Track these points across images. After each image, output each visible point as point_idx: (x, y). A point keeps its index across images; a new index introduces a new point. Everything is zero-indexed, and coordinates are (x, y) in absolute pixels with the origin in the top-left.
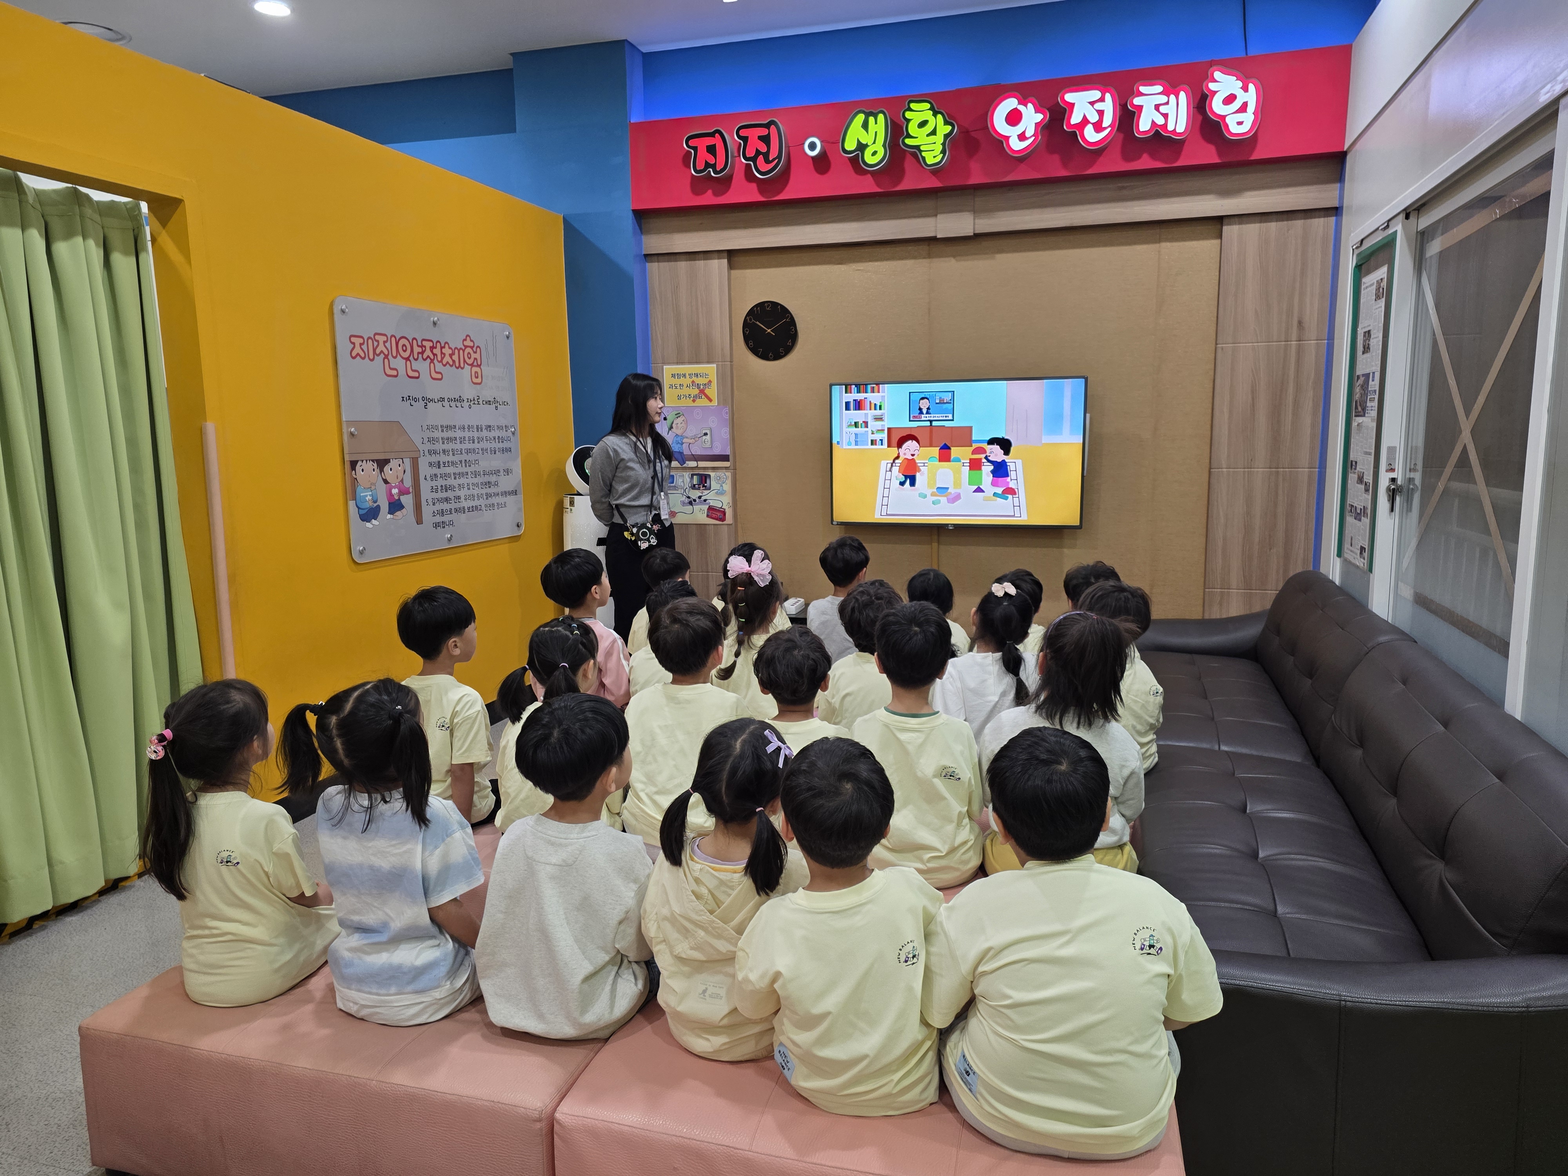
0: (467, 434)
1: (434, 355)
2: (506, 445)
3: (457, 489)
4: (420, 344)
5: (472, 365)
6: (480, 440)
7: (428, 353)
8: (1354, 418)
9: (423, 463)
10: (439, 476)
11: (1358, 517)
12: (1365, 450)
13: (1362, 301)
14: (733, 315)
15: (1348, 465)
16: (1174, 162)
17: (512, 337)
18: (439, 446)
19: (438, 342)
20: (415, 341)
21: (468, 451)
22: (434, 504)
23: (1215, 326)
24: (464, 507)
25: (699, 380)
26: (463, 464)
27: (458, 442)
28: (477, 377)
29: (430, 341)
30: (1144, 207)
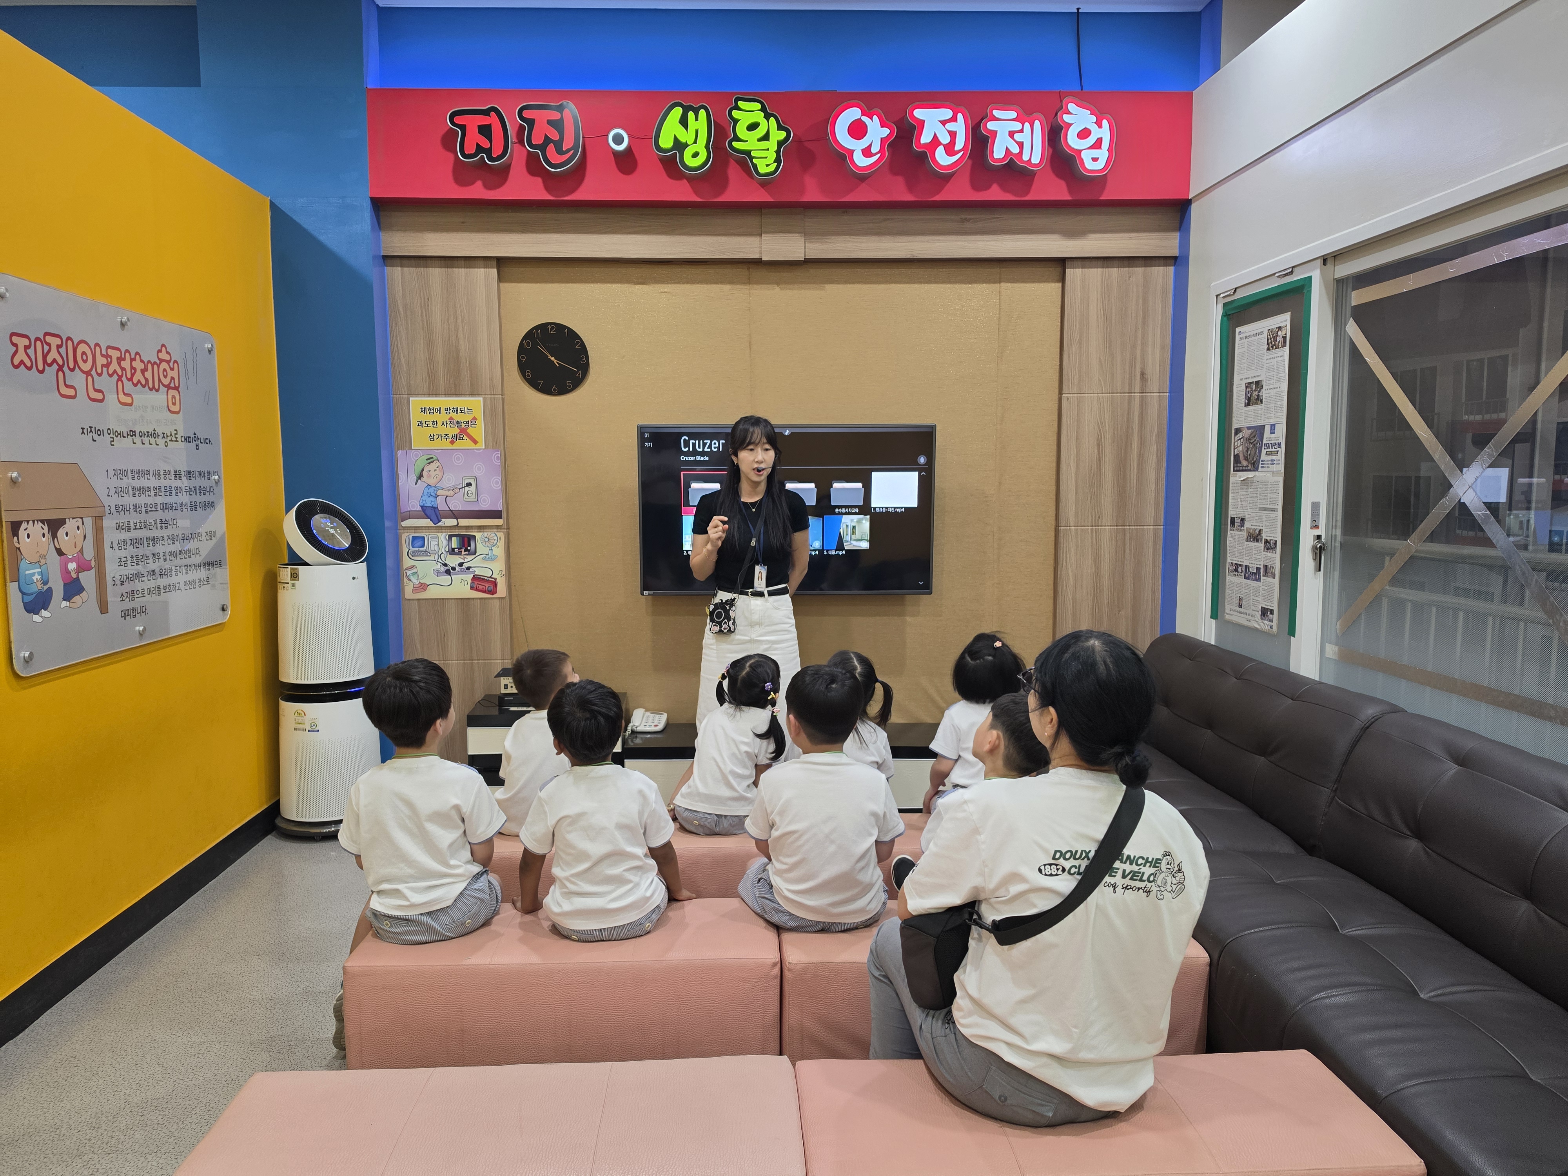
0: (163, 483)
1: (123, 369)
2: (207, 498)
3: (150, 561)
4: (104, 353)
5: (168, 387)
6: (178, 490)
7: (114, 366)
8: (1233, 473)
9: (108, 523)
10: (129, 542)
11: (1252, 576)
12: (1264, 506)
13: (1238, 351)
14: (504, 338)
15: (1226, 521)
16: (1024, 196)
17: (215, 351)
18: (129, 500)
19: (127, 351)
20: (98, 348)
21: (166, 507)
22: (122, 584)
23: (1058, 374)
24: (159, 586)
25: (457, 417)
26: (159, 525)
27: (153, 493)
28: (174, 404)
29: (118, 349)
30: (988, 243)
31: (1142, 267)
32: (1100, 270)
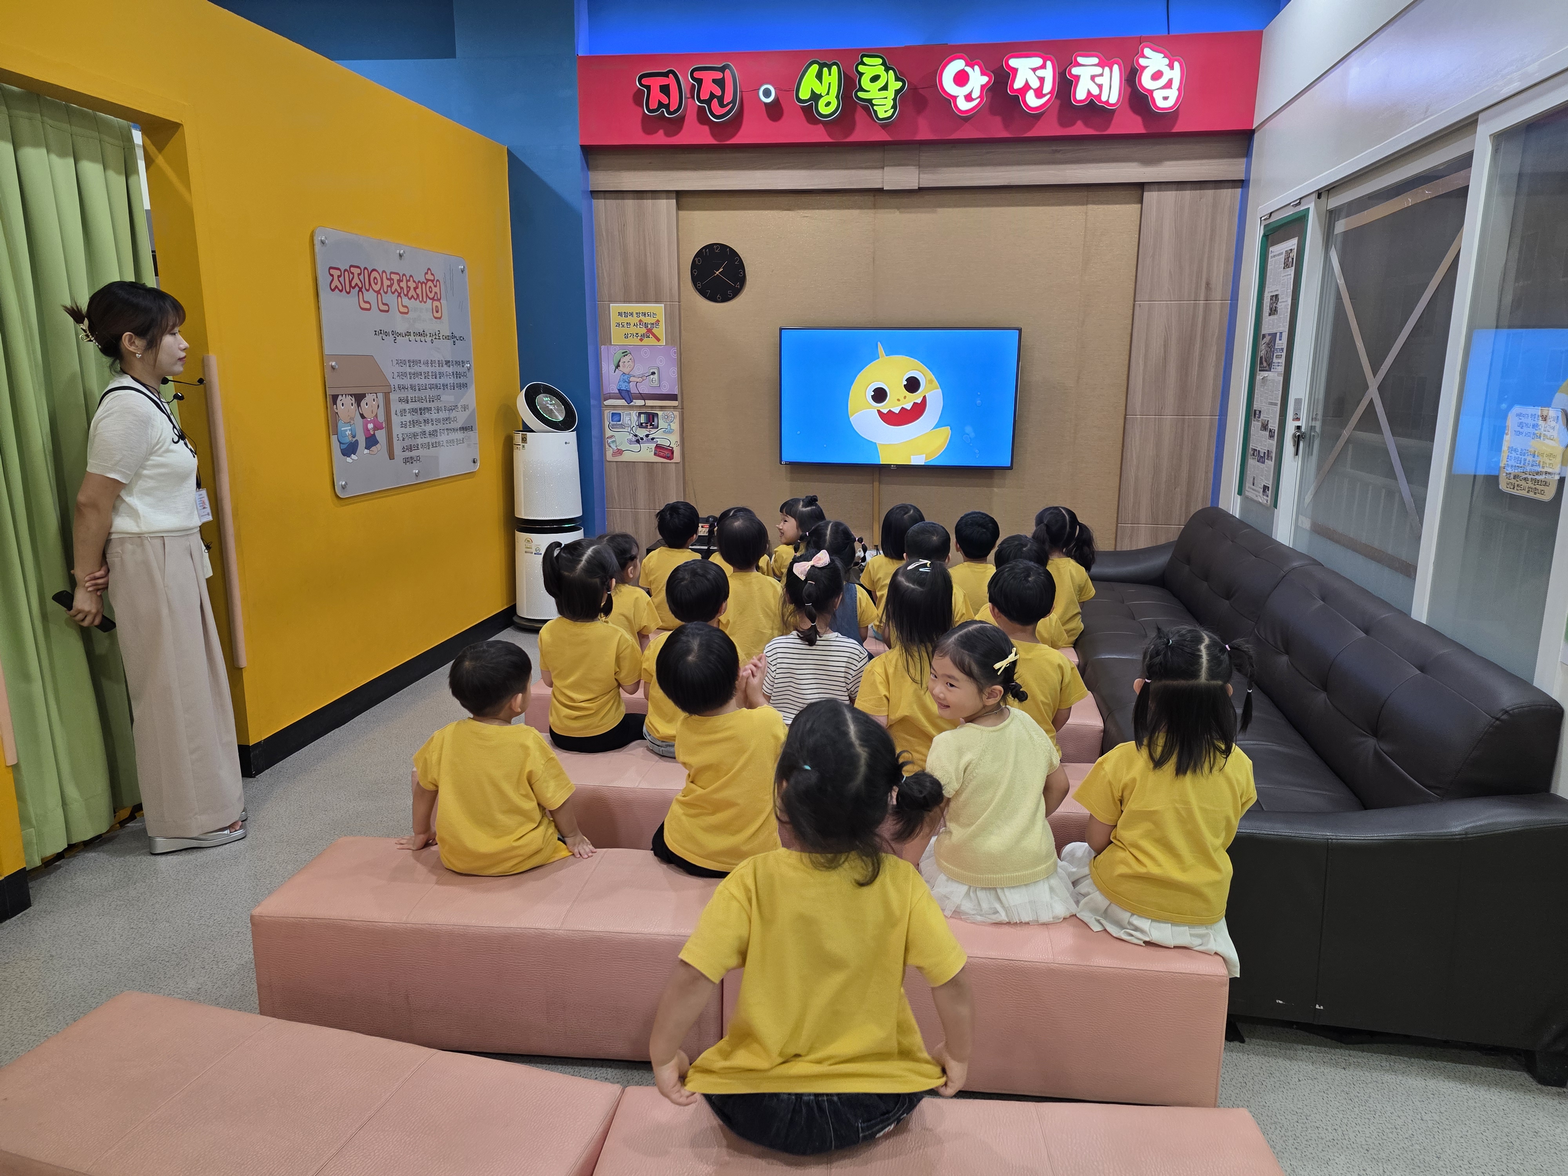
0: (430, 369)
1: (402, 288)
2: (462, 380)
3: (422, 425)
4: (389, 277)
5: (433, 299)
6: (441, 375)
7: (395, 286)
8: (1258, 372)
9: (394, 397)
10: (408, 411)
11: (1261, 459)
12: (1271, 401)
13: (1269, 268)
14: (681, 256)
15: (1251, 413)
16: (1104, 131)
17: (466, 271)
18: (407, 382)
19: (404, 275)
20: (384, 274)
21: (432, 387)
22: (403, 440)
23: (1134, 284)
24: (429, 443)
25: (646, 320)
26: (428, 400)
27: (423, 377)
28: (437, 312)
29: (398, 274)
30: (1075, 171)
31: (1212, 189)
32: (1174, 192)
